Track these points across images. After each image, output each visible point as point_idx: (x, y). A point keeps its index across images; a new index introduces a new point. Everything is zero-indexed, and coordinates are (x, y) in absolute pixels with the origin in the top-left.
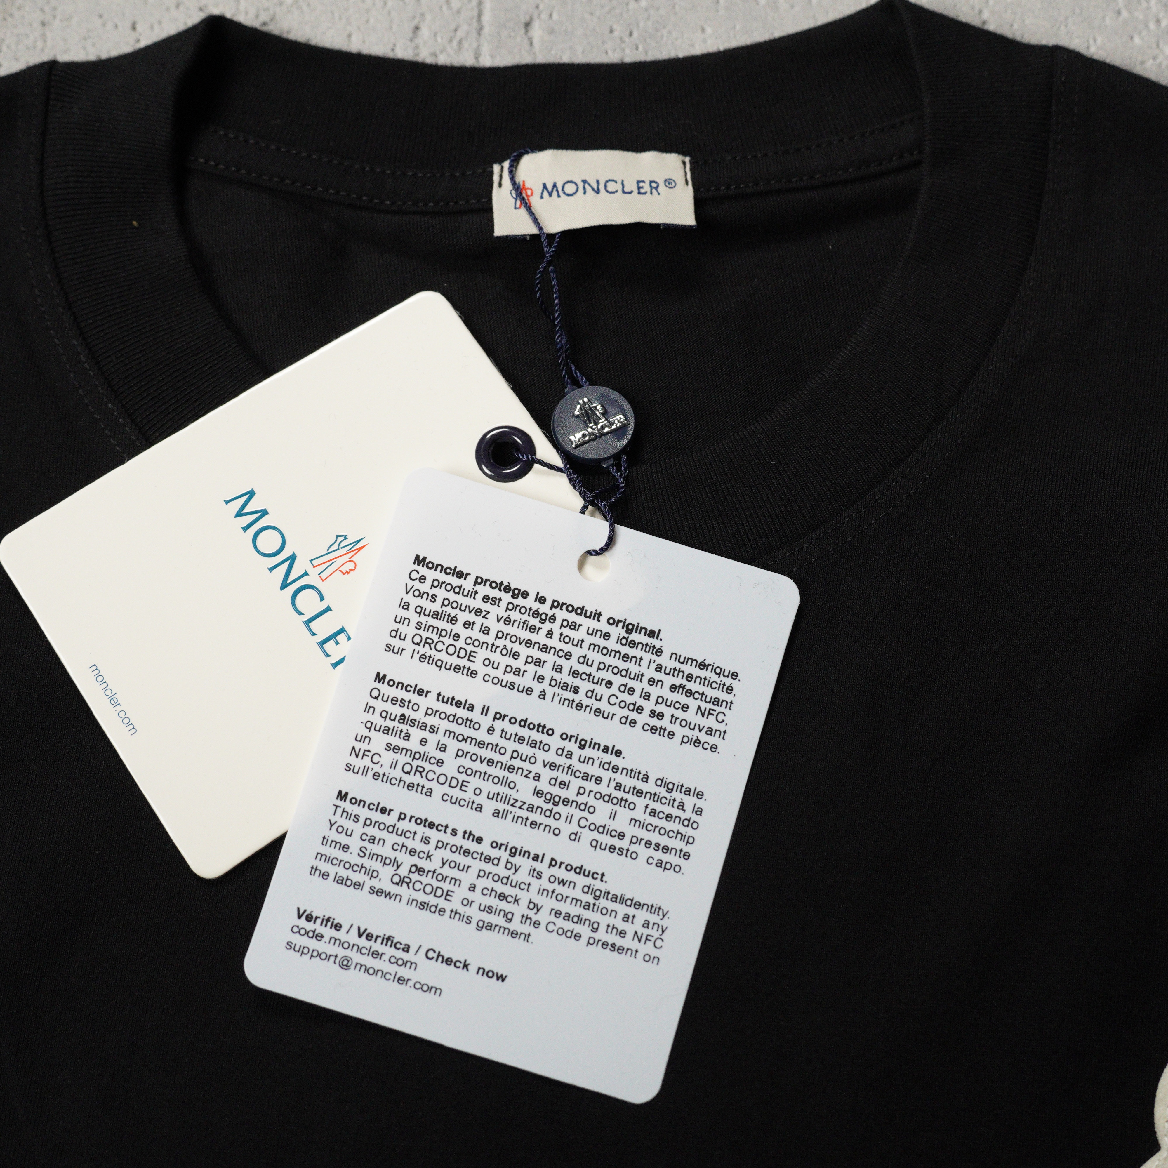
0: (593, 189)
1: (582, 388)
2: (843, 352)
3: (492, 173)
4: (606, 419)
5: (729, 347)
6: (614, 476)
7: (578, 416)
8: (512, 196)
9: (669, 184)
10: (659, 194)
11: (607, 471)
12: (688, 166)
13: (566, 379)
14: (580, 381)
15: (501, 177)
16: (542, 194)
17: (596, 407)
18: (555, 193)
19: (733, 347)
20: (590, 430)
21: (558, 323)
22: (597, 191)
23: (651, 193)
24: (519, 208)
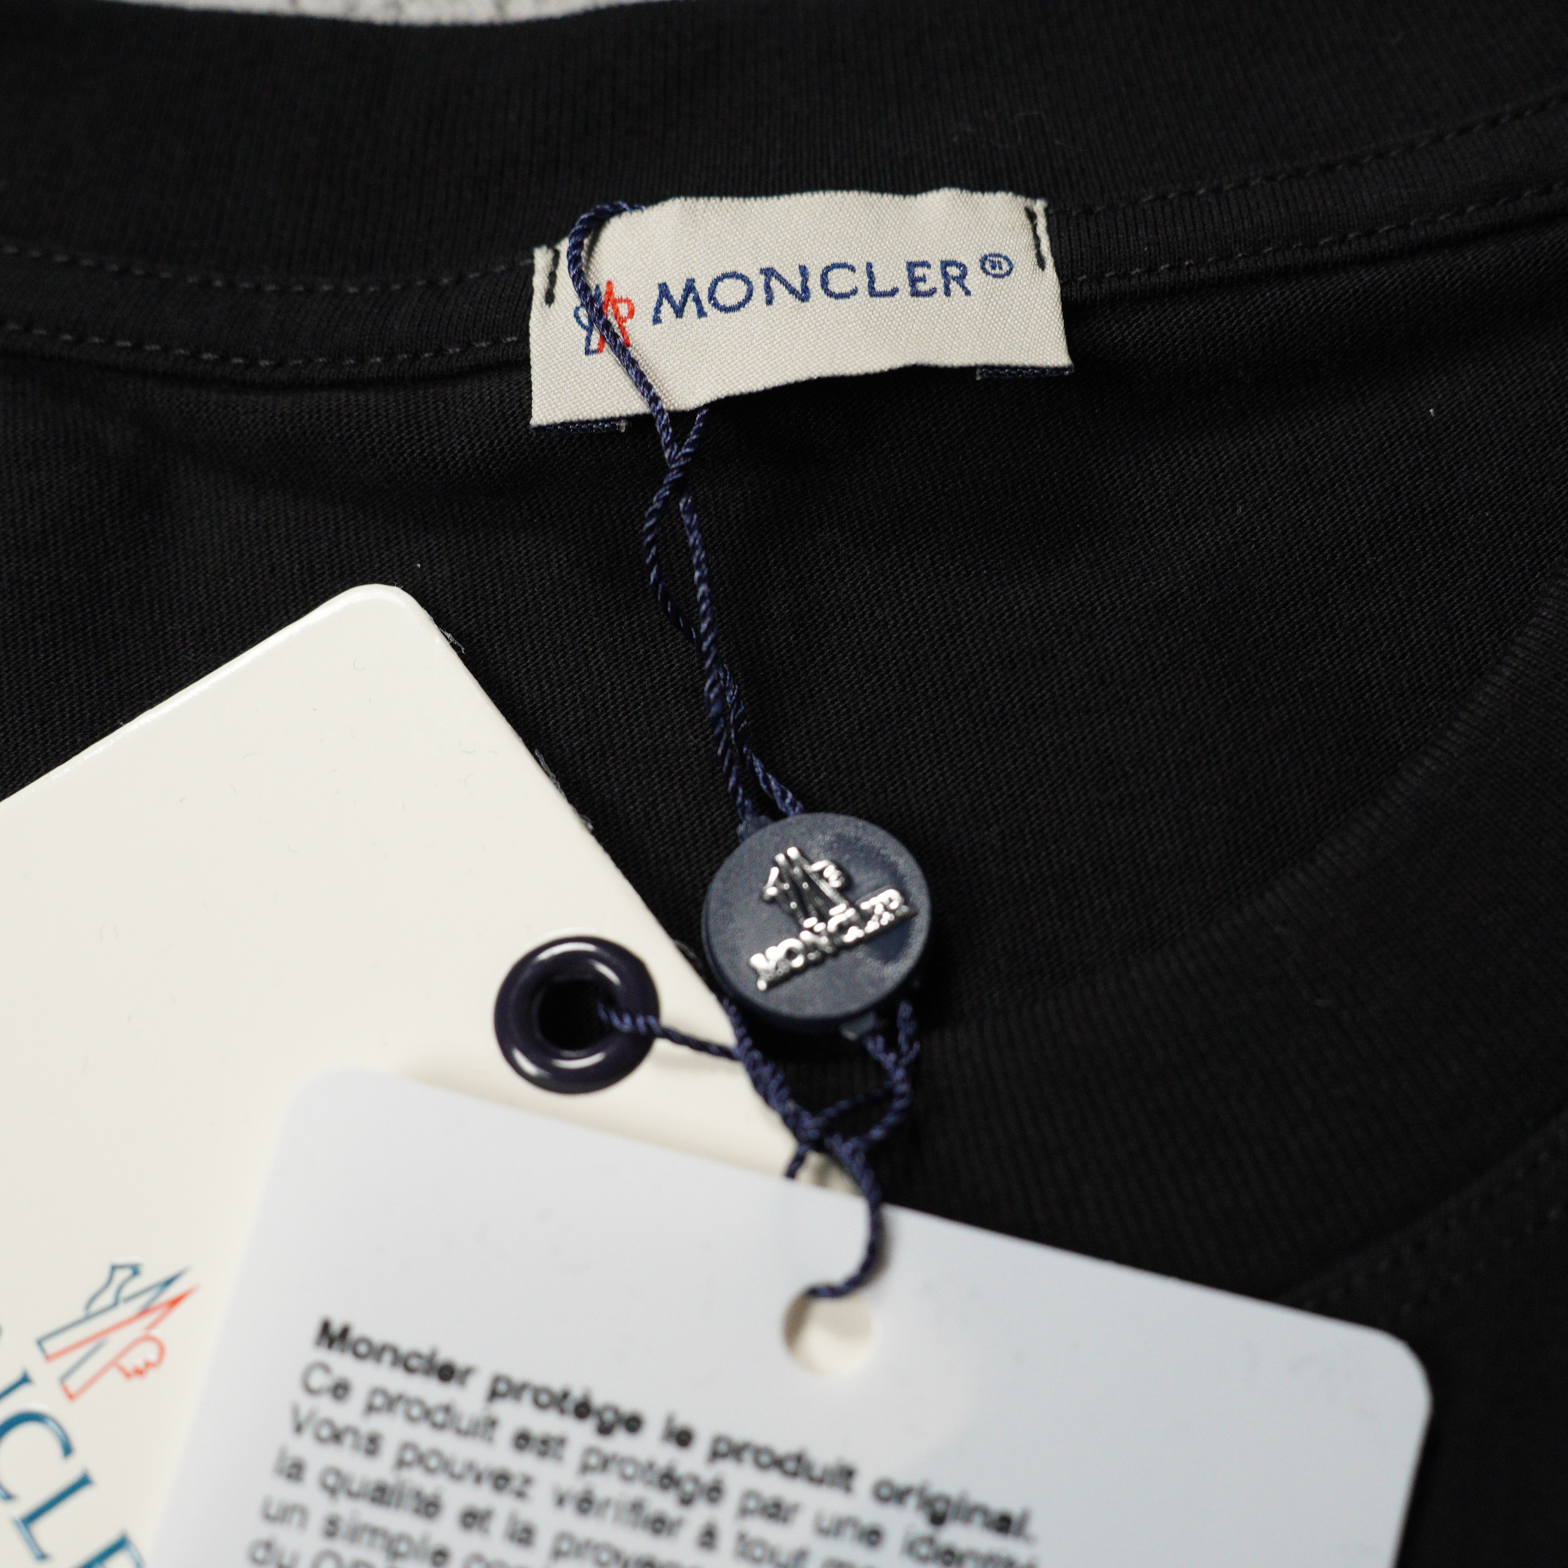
0: (792, 291)
1: (782, 822)
2: (1494, 685)
3: (530, 270)
4: (852, 904)
5: (1179, 687)
6: (878, 1065)
7: (773, 900)
8: (580, 322)
9: (993, 268)
10: (968, 293)
11: (858, 1049)
12: (1042, 223)
13: (739, 799)
14: (778, 801)
15: (552, 277)
16: (657, 310)
17: (820, 873)
18: (691, 306)
19: (1189, 687)
20: (806, 936)
21: (709, 647)
22: (803, 295)
23: (947, 292)
24: (599, 351)
